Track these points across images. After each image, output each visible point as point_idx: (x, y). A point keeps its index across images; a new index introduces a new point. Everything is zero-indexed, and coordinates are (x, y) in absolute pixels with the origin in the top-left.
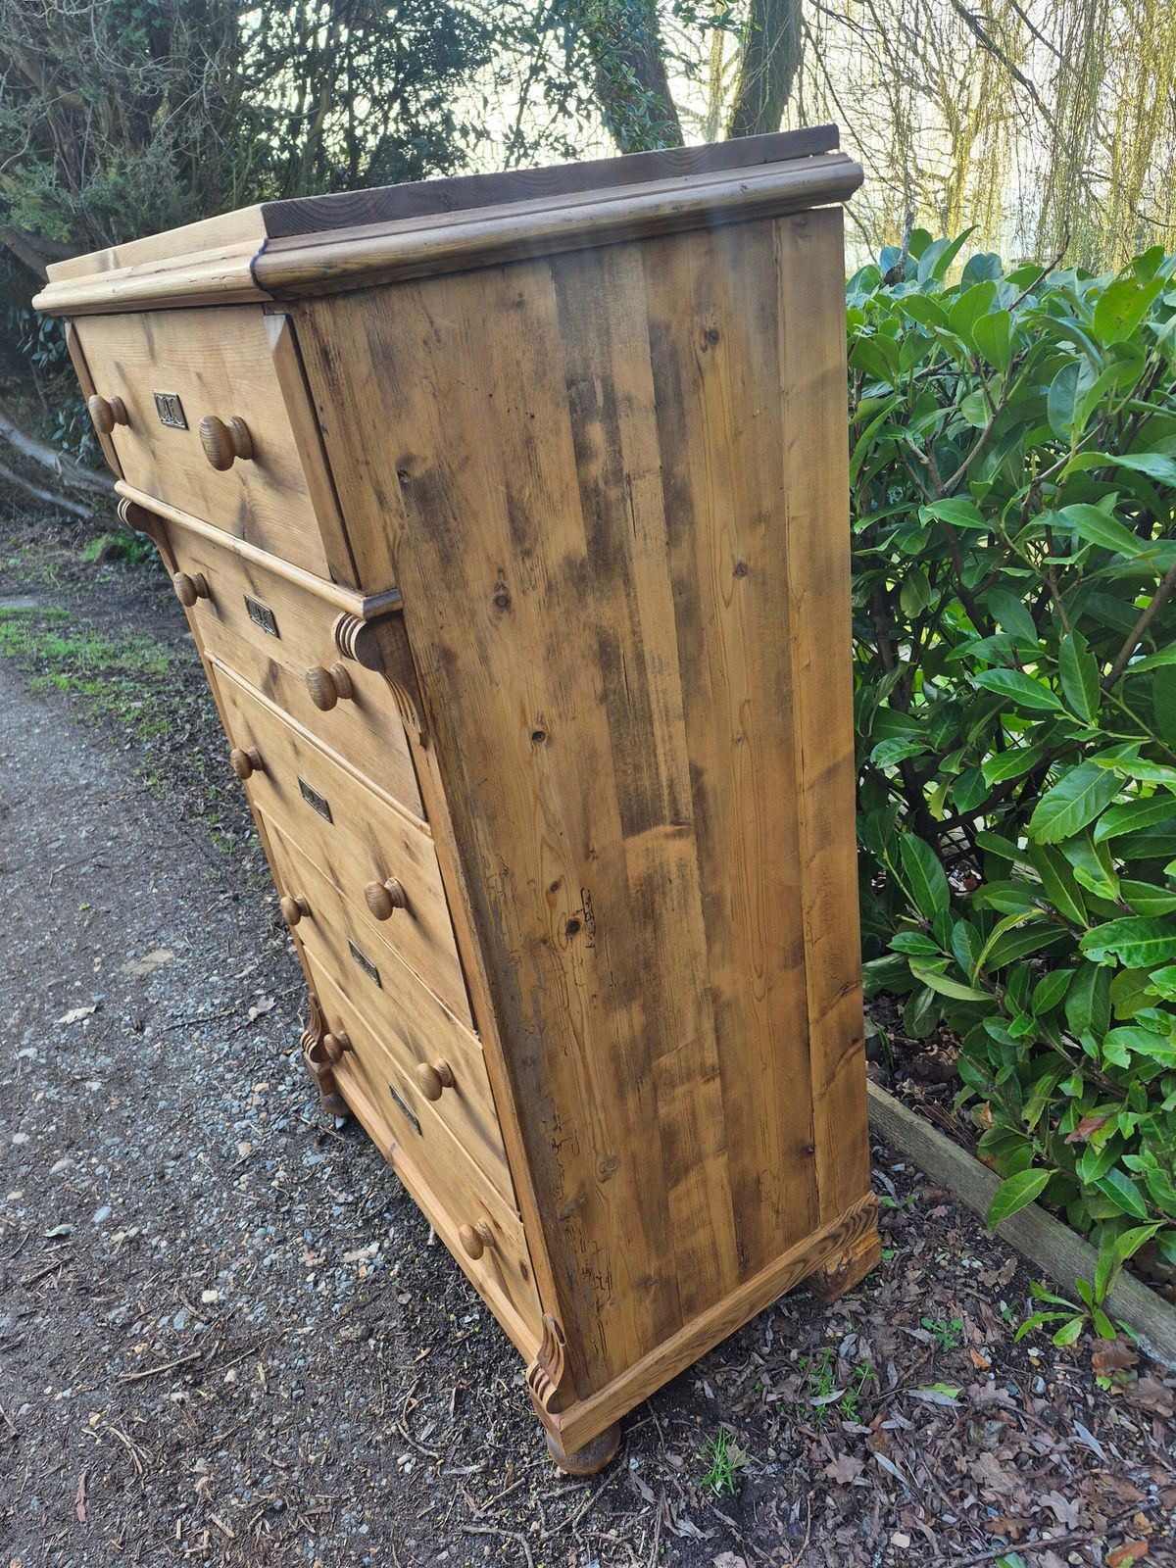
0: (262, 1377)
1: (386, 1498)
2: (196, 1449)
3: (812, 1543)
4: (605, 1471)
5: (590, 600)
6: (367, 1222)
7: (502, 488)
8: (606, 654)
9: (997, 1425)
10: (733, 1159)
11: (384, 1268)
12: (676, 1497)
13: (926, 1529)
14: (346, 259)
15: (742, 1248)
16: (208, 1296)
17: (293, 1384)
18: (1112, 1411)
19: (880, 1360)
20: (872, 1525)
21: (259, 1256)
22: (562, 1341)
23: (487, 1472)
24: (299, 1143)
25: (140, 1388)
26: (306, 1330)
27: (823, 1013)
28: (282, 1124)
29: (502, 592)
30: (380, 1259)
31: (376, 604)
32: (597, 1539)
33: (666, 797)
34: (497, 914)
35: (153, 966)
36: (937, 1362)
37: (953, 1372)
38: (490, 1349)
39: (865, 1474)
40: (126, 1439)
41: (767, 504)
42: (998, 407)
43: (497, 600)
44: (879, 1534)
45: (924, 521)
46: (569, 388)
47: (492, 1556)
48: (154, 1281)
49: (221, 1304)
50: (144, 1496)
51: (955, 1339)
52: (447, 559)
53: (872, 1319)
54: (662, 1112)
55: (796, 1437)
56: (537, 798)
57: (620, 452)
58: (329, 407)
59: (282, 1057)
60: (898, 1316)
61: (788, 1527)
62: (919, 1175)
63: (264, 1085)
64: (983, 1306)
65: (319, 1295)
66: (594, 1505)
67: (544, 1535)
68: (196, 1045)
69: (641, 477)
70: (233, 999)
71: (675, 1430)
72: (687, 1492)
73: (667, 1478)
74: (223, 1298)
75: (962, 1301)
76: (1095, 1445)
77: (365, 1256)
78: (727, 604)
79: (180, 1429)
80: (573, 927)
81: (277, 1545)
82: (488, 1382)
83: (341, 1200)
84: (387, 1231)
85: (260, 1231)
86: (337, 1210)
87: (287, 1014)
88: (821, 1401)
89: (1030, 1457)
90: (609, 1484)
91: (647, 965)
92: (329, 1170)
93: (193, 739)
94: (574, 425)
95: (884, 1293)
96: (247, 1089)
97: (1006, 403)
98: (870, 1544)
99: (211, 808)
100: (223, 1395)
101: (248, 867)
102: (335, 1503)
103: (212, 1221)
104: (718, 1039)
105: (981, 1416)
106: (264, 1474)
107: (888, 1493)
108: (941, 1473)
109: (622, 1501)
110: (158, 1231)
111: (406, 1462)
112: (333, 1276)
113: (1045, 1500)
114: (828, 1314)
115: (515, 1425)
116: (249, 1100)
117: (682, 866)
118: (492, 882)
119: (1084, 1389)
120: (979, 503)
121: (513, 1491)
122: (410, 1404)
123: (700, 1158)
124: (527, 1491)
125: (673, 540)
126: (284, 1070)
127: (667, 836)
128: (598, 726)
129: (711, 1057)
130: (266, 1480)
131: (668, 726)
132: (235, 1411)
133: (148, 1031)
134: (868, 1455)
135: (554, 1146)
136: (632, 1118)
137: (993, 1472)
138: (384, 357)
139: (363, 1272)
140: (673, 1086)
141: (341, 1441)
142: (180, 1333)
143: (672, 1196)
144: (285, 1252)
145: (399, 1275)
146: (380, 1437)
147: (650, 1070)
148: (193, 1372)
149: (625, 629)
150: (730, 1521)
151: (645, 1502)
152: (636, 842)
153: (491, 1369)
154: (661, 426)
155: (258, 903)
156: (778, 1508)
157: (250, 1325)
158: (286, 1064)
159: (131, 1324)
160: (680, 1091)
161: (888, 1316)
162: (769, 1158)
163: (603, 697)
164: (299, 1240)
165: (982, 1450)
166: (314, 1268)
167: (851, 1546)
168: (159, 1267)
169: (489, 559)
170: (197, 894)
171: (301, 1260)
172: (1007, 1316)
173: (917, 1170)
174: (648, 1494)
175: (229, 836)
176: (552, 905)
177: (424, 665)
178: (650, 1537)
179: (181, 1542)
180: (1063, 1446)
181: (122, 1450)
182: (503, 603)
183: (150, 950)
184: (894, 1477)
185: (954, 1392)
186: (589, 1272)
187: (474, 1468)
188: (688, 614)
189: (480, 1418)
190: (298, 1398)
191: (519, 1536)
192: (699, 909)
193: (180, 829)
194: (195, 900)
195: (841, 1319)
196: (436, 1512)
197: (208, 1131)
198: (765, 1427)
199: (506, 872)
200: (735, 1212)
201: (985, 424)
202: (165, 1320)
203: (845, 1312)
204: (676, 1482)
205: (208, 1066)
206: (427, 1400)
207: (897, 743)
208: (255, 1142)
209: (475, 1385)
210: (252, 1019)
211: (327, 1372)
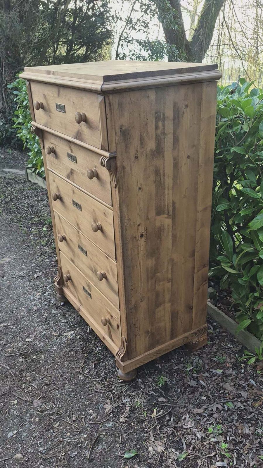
0: (43, 358)
1: (76, 384)
2: (27, 371)
3: (182, 397)
4: (132, 381)
5: (155, 159)
6: (70, 327)
7: (140, 133)
8: (157, 172)
9: (231, 378)
10: (172, 305)
11: (75, 337)
12: (150, 387)
13: (210, 396)
14: (118, 87)
15: (172, 330)
16: (27, 340)
17: (51, 360)
18: (260, 377)
19: (204, 364)
20: (197, 395)
21: (41, 332)
22: (126, 342)
23: (102, 380)
24: (51, 308)
25: (11, 358)
26: (54, 349)
27: (198, 271)
28: (46, 303)
29: (136, 155)
30: (74, 335)
31: (111, 155)
32: (129, 395)
33: (166, 208)
34: (126, 229)
35: (5, 262)
36: (218, 365)
37: (222, 368)
38: (103, 356)
39: (197, 384)
40: (8, 368)
41: (196, 143)
42: (250, 127)
43: (135, 157)
44: (199, 396)
45: (232, 151)
46: (156, 114)
47: (103, 397)
48: (12, 336)
49: (31, 342)
50: (14, 380)
51: (223, 361)
52: (126, 147)
53: (203, 355)
54: (157, 287)
55: (181, 377)
56: (138, 203)
57: (165, 128)
58: (109, 115)
59: (45, 287)
60: (210, 356)
61: (177, 394)
62: (220, 326)
63: (40, 293)
64: (231, 354)
65: (57, 342)
66: (129, 388)
67: (116, 393)
68: (19, 282)
69: (169, 134)
70: (29, 272)
71: (151, 373)
72: (152, 386)
73: (148, 383)
74: (31, 340)
75: (226, 353)
76: (254, 383)
77: (70, 334)
78: (185, 164)
79: (22, 367)
80: (142, 236)
81: (49, 391)
82: (103, 362)
83: (63, 321)
84: (76, 329)
85: (41, 327)
86: (62, 324)
87: (46, 277)
88: (188, 369)
89: (238, 384)
90: (133, 384)
91: (157, 249)
92: (59, 315)
93: (11, 200)
94: (156, 122)
95: (207, 350)
96: (35, 294)
97: (252, 126)
98: (196, 398)
99: (18, 221)
100: (33, 361)
101: (32, 238)
102: (63, 384)
103: (27, 324)
104: (172, 272)
105: (227, 376)
106: (44, 377)
107: (202, 389)
108: (216, 386)
109: (137, 387)
110: (13, 325)
111: (81, 378)
112: (61, 338)
113: (240, 392)
114: (192, 354)
115: (109, 372)
116: (36, 297)
117: (168, 226)
118: (126, 221)
119: (254, 373)
120: (245, 149)
121: (109, 384)
122: (82, 366)
123: (164, 302)
124: (112, 385)
125: (174, 149)
126: (45, 290)
127: (166, 218)
128: (153, 188)
129: (170, 276)
130: (45, 378)
131: (169, 191)
132: (36, 364)
133: (5, 278)
134: (198, 381)
135: (131, 290)
136: (149, 287)
137: (229, 387)
138: (121, 105)
139: (69, 337)
140: (160, 282)
141: (64, 372)
142: (20, 347)
143: (157, 310)
144: (48, 332)
145: (80, 338)
146: (74, 372)
147: (155, 276)
148: (25, 356)
149: (161, 167)
150: (163, 392)
151: (142, 388)
152: (158, 218)
153: (104, 360)
154: (174, 124)
155: (35, 248)
156: (175, 390)
157: (39, 347)
158: (46, 289)
159: (7, 344)
160: (161, 283)
161: (207, 355)
162: (181, 307)
163: (155, 182)
164: (52, 329)
165: (226, 383)
166: (56, 336)
167: (192, 398)
168: (14, 332)
169: (135, 148)
170: (16, 244)
171: (52, 334)
172: (237, 357)
173: (219, 325)
174: (143, 386)
175: (25, 229)
176: (138, 229)
177: (119, 169)
178: (143, 394)
179: (24, 389)
180: (246, 383)
181: (7, 370)
182: (137, 158)
183: (3, 258)
184: (204, 386)
185: (221, 371)
186: (135, 325)
187: (99, 379)
188: (176, 165)
189: (100, 370)
190: (53, 363)
191: (110, 393)
192: (171, 237)
193: (10, 226)
194: (16, 245)
195: (195, 355)
196: (89, 387)
197: (24, 303)
198: (173, 375)
199: (129, 219)
200: (171, 319)
201: (247, 131)
202: (16, 344)
203: (196, 353)
204: (150, 384)
205: (23, 287)
206: (87, 365)
207: (223, 206)
208: (38, 307)
209: (99, 363)
210: (35, 277)
211: (60, 358)
